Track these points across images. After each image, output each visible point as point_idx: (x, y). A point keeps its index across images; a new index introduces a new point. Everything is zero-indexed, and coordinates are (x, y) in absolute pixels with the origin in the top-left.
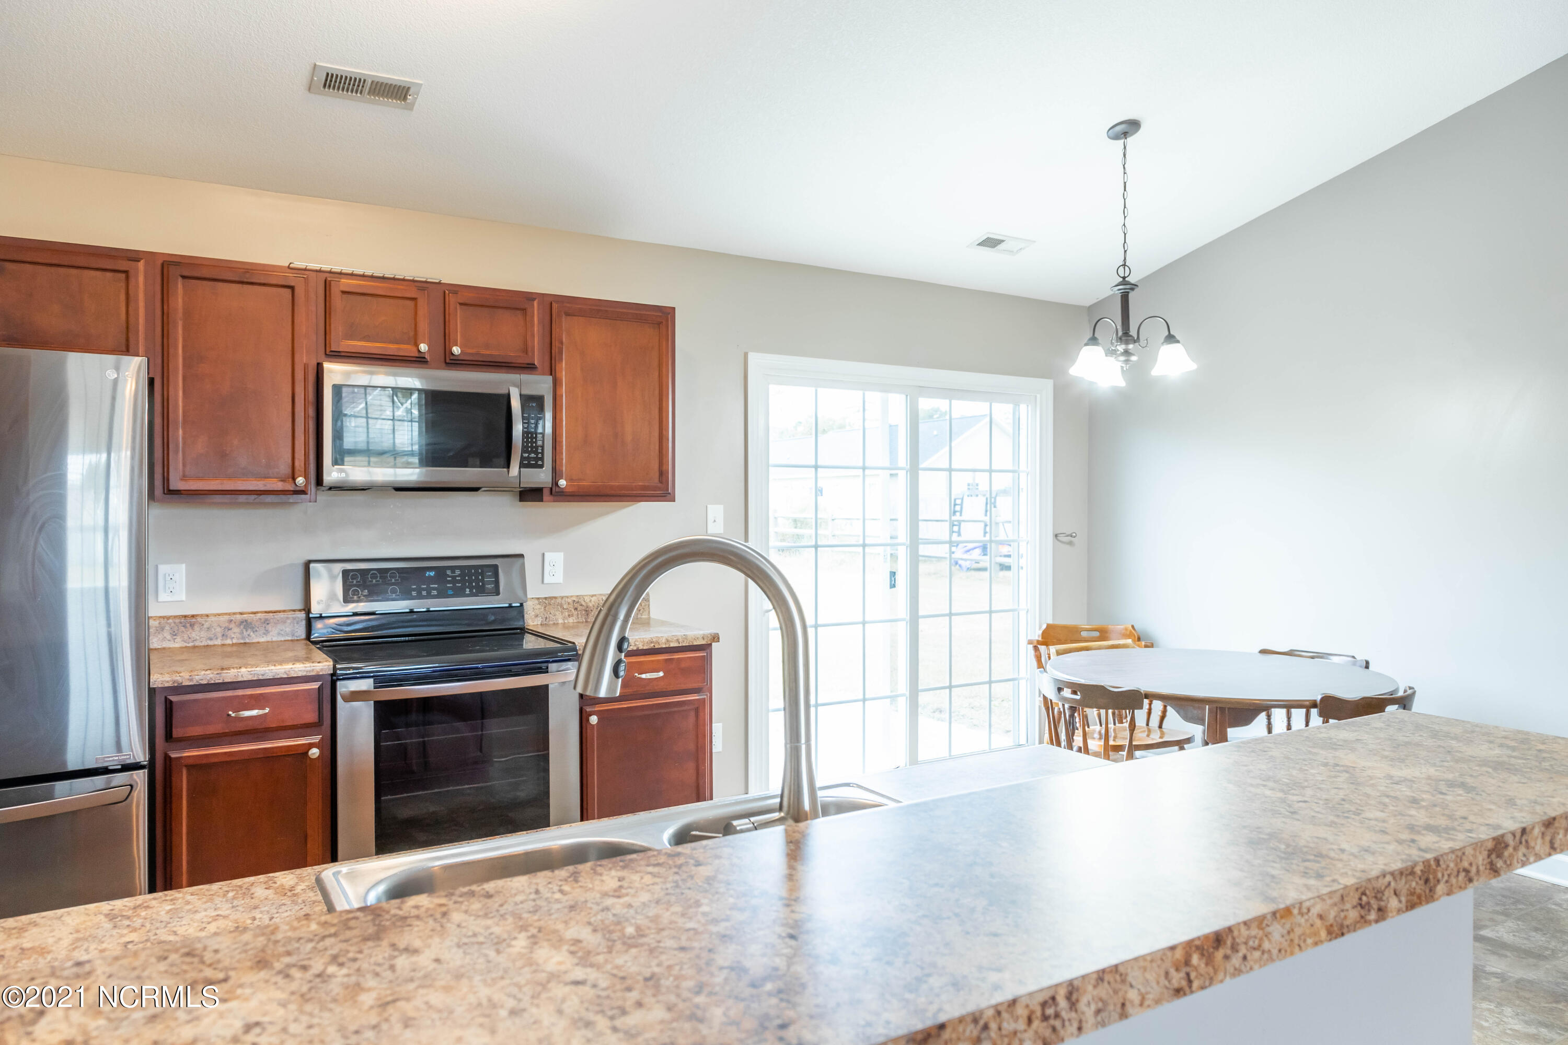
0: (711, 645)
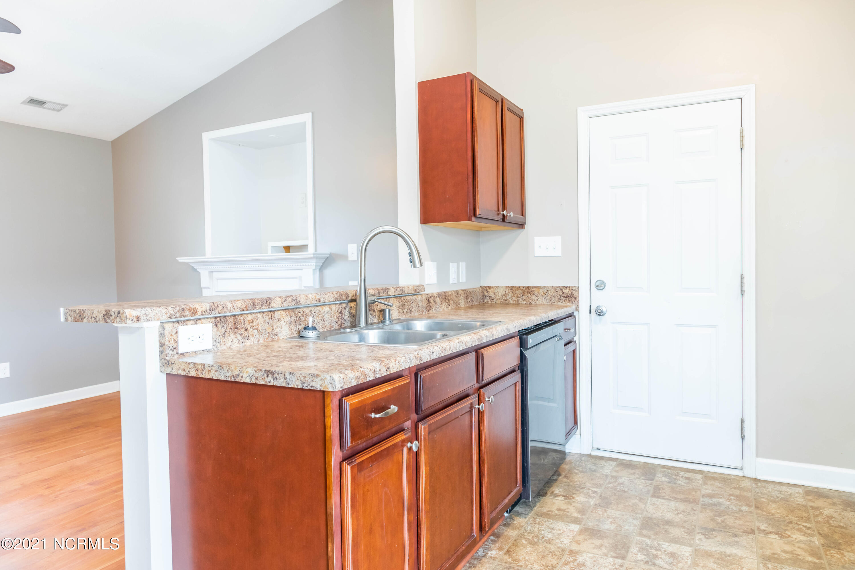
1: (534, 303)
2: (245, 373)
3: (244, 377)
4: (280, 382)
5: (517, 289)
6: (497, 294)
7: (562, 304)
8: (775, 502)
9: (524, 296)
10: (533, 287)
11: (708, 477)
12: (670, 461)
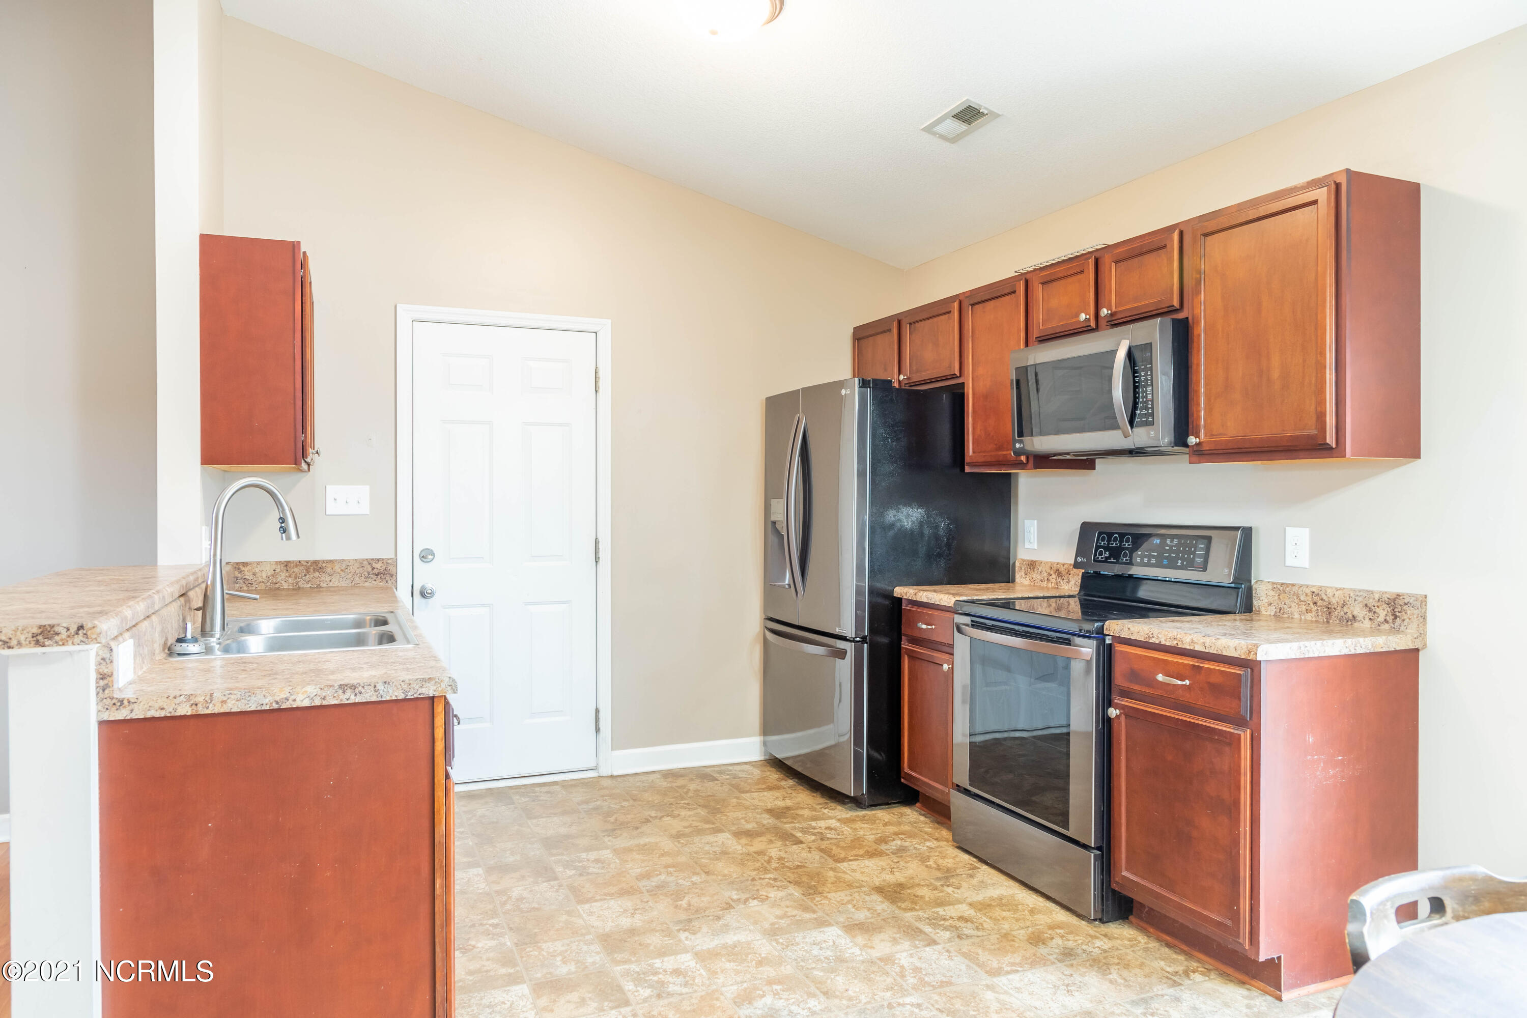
1: (324, 585)
2: (299, 695)
3: (298, 699)
4: (369, 696)
5: (296, 566)
6: (259, 575)
7: (371, 585)
8: (645, 791)
9: (307, 576)
10: (323, 562)
11: (567, 786)
12: (517, 779)
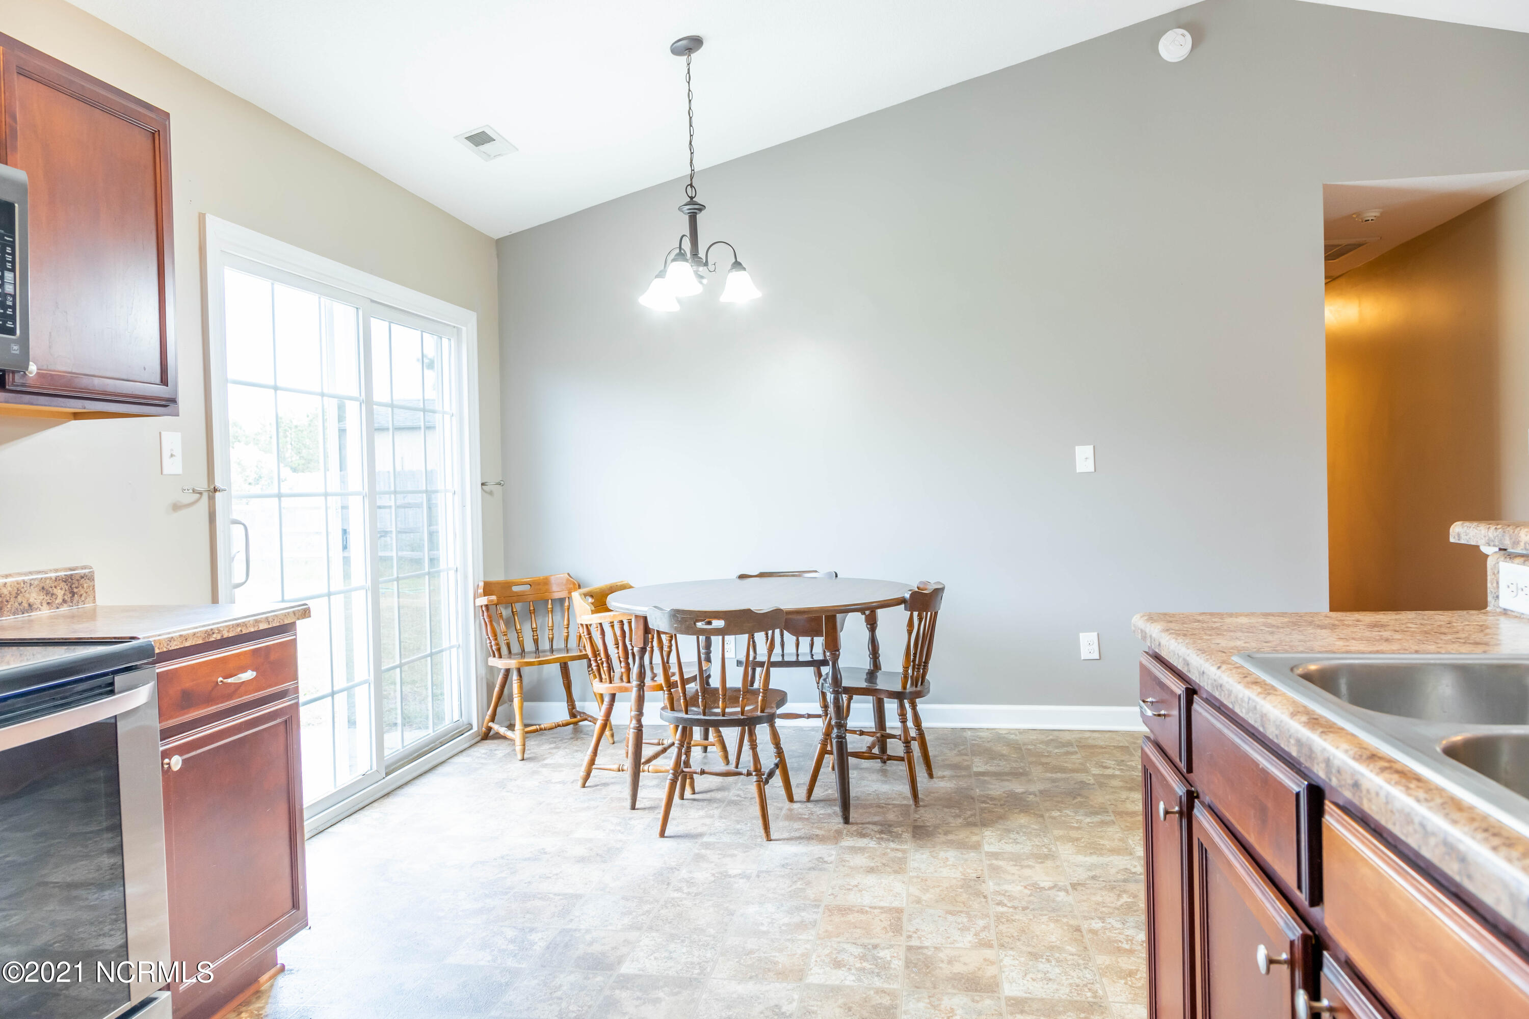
0: (294, 623)
